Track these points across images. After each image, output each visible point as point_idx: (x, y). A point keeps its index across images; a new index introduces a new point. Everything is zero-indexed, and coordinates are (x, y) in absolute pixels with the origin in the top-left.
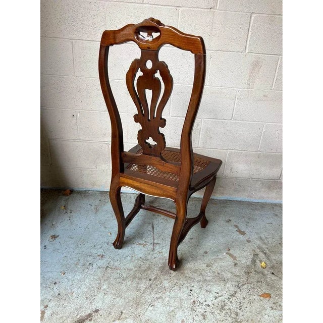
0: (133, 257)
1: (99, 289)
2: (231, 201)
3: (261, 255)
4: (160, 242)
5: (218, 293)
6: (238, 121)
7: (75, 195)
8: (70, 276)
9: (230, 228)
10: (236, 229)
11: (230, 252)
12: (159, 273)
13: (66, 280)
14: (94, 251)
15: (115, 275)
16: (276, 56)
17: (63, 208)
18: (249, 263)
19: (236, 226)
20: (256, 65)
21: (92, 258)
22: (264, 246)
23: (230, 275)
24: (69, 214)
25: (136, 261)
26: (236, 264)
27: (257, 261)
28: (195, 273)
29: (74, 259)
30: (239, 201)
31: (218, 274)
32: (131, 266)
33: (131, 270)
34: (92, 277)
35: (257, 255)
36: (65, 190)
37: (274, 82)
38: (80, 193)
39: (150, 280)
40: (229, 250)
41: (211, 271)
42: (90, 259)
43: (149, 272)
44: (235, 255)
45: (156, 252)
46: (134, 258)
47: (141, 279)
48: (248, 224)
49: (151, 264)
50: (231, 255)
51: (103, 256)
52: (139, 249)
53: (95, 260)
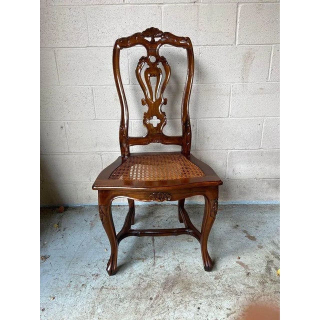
1: (93, 313)
2: (237, 205)
4: (161, 256)
5: (230, 309)
6: (235, 118)
7: (69, 212)
8: (60, 300)
9: (239, 234)
10: (245, 234)
11: (241, 260)
12: (161, 290)
13: (56, 306)
14: (88, 270)
15: (112, 296)
16: (268, 45)
17: (56, 225)
18: (263, 272)
19: (245, 232)
20: (248, 57)
21: (85, 278)
23: (242, 287)
24: (63, 232)
25: (135, 279)
26: (248, 274)
27: (272, 269)
28: (203, 287)
29: (65, 281)
30: (246, 205)
31: (229, 286)
32: (129, 284)
33: (129, 289)
34: (85, 300)
35: (272, 261)
36: (59, 207)
37: (270, 74)
38: (75, 208)
39: (151, 299)
40: (239, 258)
41: (220, 283)
42: (83, 279)
43: (150, 290)
44: (246, 263)
45: (157, 266)
46: (132, 275)
47: (141, 298)
48: (258, 229)
49: (152, 280)
50: (242, 264)
51: (97, 275)
52: (138, 264)
53: (89, 280)
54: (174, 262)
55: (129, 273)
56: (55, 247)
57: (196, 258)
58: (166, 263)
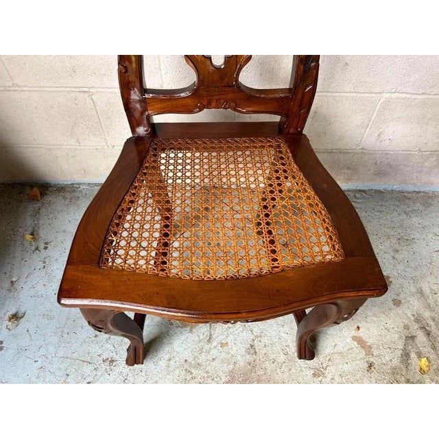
0: (170, 360)
2: (364, 191)
3: (421, 337)
11: (361, 333)
17: (28, 237)
18: (396, 362)
21: (91, 367)
22: (427, 314)
24: (43, 254)
25: (177, 372)
26: (371, 365)
27: (413, 355)
29: (58, 373)
35: (413, 338)
38: (61, 189)
40: (359, 329)
44: (370, 341)
45: (214, 344)
46: (172, 362)
48: (396, 256)
49: (205, 375)
50: (361, 342)
51: (112, 361)
52: (183, 338)
53: (99, 374)
54: (244, 334)
55: (167, 357)
56: (32, 292)
57: (283, 326)
58: (231, 337)
